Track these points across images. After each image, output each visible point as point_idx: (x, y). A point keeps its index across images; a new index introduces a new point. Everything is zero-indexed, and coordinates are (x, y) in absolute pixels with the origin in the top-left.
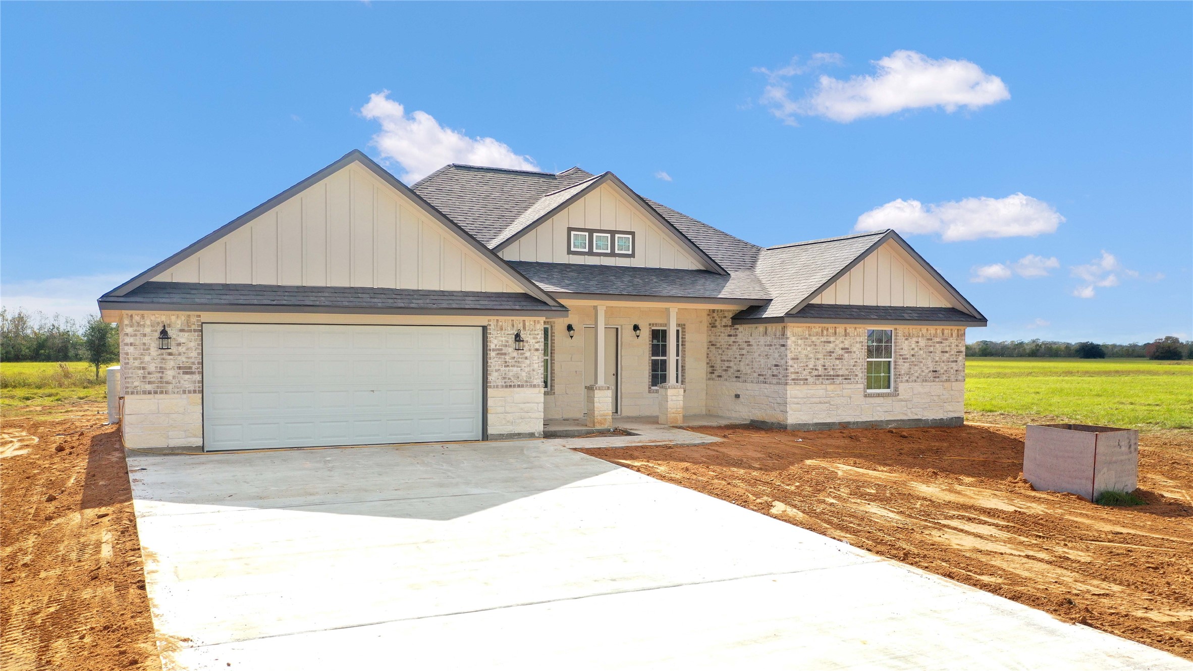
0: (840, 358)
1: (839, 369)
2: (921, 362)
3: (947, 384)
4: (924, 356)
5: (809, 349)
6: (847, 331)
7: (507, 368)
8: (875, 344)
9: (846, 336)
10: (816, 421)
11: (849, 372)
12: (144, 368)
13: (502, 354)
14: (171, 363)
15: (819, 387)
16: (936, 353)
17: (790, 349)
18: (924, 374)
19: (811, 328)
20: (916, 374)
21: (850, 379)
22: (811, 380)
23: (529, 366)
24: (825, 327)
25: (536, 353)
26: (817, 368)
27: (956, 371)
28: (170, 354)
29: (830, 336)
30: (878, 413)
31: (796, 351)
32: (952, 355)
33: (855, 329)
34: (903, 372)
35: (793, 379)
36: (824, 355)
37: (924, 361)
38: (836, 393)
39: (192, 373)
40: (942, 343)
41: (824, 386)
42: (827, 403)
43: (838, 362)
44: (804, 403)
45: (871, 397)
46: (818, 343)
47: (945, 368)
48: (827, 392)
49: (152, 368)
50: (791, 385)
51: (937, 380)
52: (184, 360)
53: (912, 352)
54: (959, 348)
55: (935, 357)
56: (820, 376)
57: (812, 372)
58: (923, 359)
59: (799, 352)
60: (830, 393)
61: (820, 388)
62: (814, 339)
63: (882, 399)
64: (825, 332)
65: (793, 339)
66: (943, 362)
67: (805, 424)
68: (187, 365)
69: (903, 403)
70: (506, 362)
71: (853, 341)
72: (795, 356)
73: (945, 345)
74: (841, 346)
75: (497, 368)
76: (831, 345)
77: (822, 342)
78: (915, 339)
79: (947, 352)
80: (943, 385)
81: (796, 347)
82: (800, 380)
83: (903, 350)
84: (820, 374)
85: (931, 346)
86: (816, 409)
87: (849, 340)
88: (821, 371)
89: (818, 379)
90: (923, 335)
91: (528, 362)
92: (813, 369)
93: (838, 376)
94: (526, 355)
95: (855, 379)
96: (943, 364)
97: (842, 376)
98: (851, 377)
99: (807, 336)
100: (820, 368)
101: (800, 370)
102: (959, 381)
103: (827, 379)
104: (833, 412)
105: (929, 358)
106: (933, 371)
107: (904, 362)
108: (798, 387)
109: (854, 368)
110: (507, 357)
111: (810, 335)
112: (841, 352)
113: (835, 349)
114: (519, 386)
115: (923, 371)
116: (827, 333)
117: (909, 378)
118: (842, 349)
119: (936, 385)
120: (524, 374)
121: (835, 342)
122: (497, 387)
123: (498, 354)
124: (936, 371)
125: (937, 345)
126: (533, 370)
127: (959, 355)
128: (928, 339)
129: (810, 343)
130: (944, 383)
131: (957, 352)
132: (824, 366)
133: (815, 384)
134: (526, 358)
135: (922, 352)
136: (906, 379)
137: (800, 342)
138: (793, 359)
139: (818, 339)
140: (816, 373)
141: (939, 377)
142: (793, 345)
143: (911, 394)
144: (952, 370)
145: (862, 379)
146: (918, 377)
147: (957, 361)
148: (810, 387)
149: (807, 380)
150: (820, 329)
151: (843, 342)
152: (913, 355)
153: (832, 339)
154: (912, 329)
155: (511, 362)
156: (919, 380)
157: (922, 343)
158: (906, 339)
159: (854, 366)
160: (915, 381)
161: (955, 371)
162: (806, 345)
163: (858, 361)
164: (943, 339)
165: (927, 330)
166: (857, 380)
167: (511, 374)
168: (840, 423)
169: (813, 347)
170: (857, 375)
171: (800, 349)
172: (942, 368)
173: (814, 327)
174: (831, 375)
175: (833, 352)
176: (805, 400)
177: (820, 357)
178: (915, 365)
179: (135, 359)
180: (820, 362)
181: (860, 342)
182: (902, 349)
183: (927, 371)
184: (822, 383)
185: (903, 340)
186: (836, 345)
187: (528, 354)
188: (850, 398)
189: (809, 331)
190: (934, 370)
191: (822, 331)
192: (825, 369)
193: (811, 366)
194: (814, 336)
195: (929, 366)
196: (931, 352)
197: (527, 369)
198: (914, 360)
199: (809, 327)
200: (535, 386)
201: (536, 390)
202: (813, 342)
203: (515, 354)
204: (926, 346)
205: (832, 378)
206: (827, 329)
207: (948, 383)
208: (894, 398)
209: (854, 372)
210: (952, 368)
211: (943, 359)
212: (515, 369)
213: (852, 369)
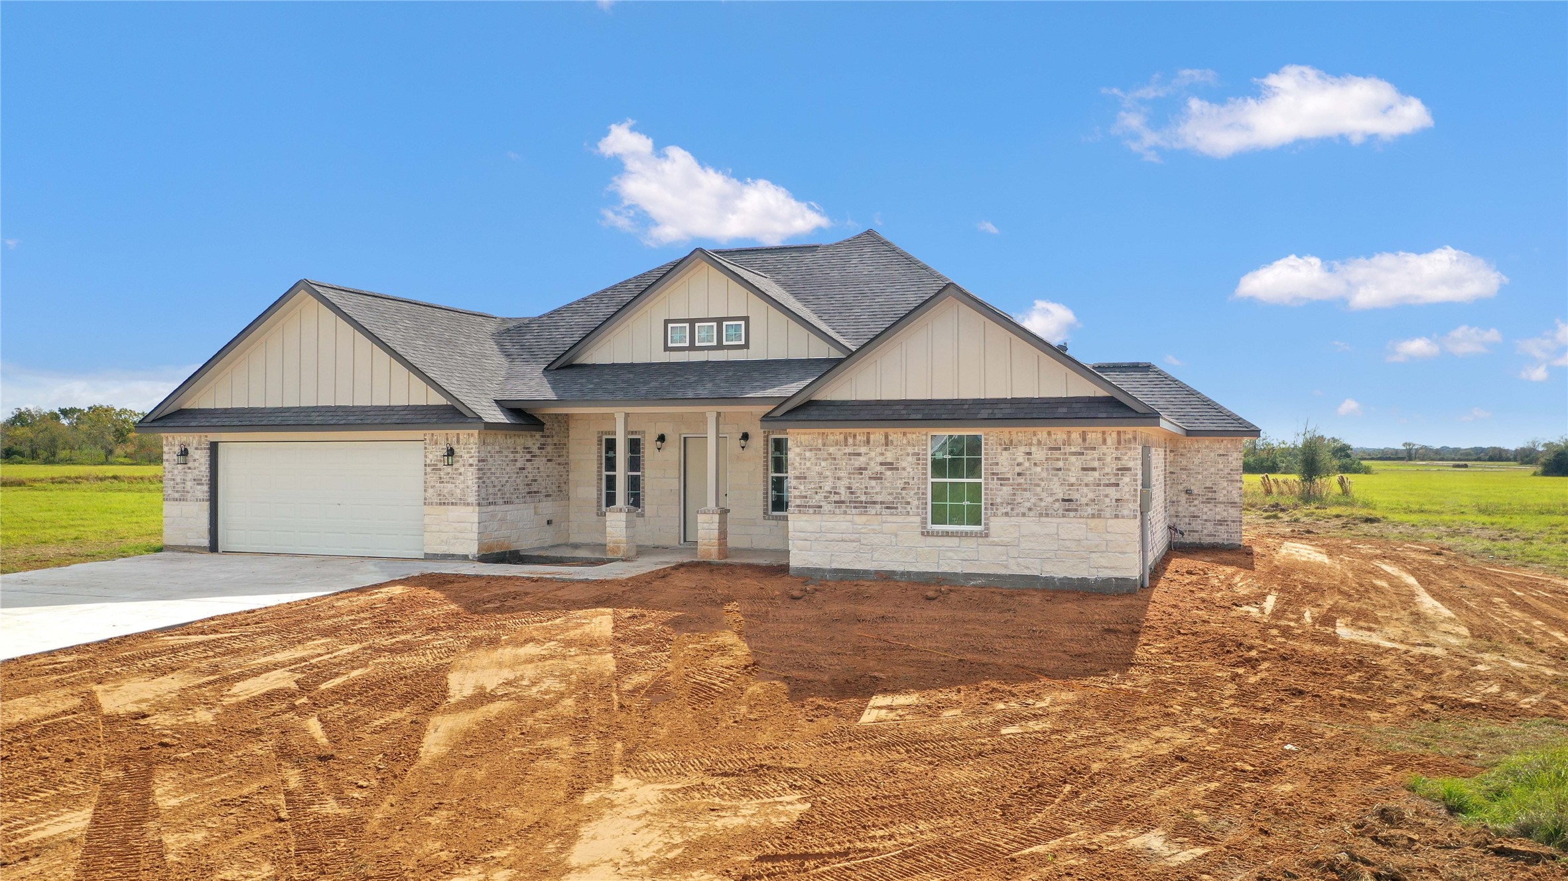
0: (878, 477)
1: (877, 493)
2: (1038, 485)
3: (1093, 523)
4: (1044, 475)
5: (823, 464)
6: (890, 438)
7: (442, 485)
8: (948, 457)
9: (887, 445)
10: (835, 566)
11: (895, 498)
12: (174, 480)
13: (437, 470)
14: (190, 476)
15: (841, 517)
16: (1069, 470)
17: (793, 464)
18: (1043, 504)
19: (827, 435)
20: (1028, 505)
21: (896, 508)
22: (827, 507)
23: (464, 482)
24: (850, 433)
25: (471, 469)
26: (837, 491)
27: (1117, 500)
28: (189, 468)
29: (859, 446)
30: (949, 561)
31: (803, 467)
32: (1107, 474)
33: (905, 434)
34: (999, 500)
35: (798, 506)
36: (849, 474)
37: (1043, 484)
38: (870, 527)
39: (202, 484)
40: (1083, 454)
41: (848, 517)
42: (854, 541)
43: (873, 483)
44: (816, 539)
45: (937, 536)
46: (839, 455)
47: (1091, 495)
48: (855, 526)
49: (178, 479)
50: (794, 513)
51: (1072, 514)
52: (198, 473)
53: (1018, 469)
54: (1123, 462)
55: (1067, 478)
56: (843, 502)
57: (829, 497)
58: (1042, 480)
59: (808, 469)
60: (860, 527)
61: (842, 519)
62: (831, 450)
63: (956, 540)
64: (850, 441)
65: (798, 450)
66: (1087, 485)
67: (817, 569)
68: (200, 477)
69: (999, 548)
70: (441, 478)
71: (900, 453)
72: (801, 473)
73: (1089, 457)
74: (880, 459)
75: (432, 484)
76: (862, 459)
77: (845, 454)
78: (1023, 449)
79: (1094, 469)
80: (1086, 524)
81: (803, 462)
82: (810, 507)
83: (1000, 466)
84: (843, 499)
85: (1058, 459)
86: (836, 548)
87: (894, 451)
88: (843, 495)
89: (840, 507)
90: (1039, 443)
91: (462, 478)
92: (831, 493)
93: (875, 503)
94: (460, 471)
95: (905, 508)
96: (1085, 490)
97: (882, 503)
98: (899, 505)
99: (820, 446)
100: (842, 491)
101: (809, 493)
102: (1123, 517)
103: (855, 507)
104: (865, 555)
105: (1055, 479)
106: (1064, 500)
107: (1001, 485)
108: (805, 517)
109: (904, 492)
110: (442, 473)
111: (824, 445)
112: (879, 468)
113: (868, 464)
114: (452, 503)
115: (1041, 499)
116: (854, 442)
117: (1012, 509)
118: (881, 464)
119: (1070, 523)
120: (458, 491)
121: (867, 454)
122: (432, 504)
123: (433, 469)
124: (1071, 500)
125: (1073, 459)
126: (468, 487)
127: (1122, 475)
128: (1051, 449)
129: (825, 456)
130: (1089, 521)
131: (1118, 469)
132: (850, 488)
133: (834, 513)
134: (460, 474)
135: (1039, 469)
136: (1004, 511)
137: (808, 454)
138: (797, 478)
139: (839, 450)
140: (837, 498)
141: (1076, 510)
142: (798, 459)
143: (1016, 535)
144: (1107, 500)
145: (918, 508)
146: (1030, 509)
147: (1118, 485)
148: (825, 517)
149: (820, 507)
150: (842, 437)
151: (882, 454)
152: (1019, 474)
153: (863, 450)
154: (1018, 433)
155: (446, 478)
156: (1031, 514)
157: (1039, 454)
158: (1005, 449)
159: (903, 489)
160: (1024, 515)
161: (1114, 501)
162: (819, 459)
163: (911, 482)
164: (1086, 449)
165: (1049, 434)
166: (909, 510)
167: (446, 491)
168: (877, 572)
169: (830, 461)
170: (908, 503)
171: (808, 464)
172: (1083, 495)
173: (831, 433)
174: (861, 502)
175: (865, 469)
176: (818, 535)
177: (842, 475)
178: (1025, 490)
179: (169, 472)
180: (843, 483)
181: (914, 454)
182: (997, 464)
183: (1050, 499)
184: (845, 513)
185: (999, 451)
186: (870, 459)
187: (462, 470)
188: (896, 535)
189: (823, 439)
190: (1067, 498)
191: (846, 439)
192: (852, 493)
193: (827, 488)
194: (832, 446)
195: (1055, 491)
196: (1060, 469)
197: (461, 486)
198: (1022, 481)
199: (823, 433)
200: (468, 504)
201: (471, 508)
202: (830, 454)
203: (449, 469)
204: (1047, 459)
205: (862, 506)
206: (855, 436)
207: (1097, 521)
208: (980, 539)
209: (903, 498)
210: (1106, 496)
211: (1086, 481)
212: (450, 486)
213: (900, 494)
